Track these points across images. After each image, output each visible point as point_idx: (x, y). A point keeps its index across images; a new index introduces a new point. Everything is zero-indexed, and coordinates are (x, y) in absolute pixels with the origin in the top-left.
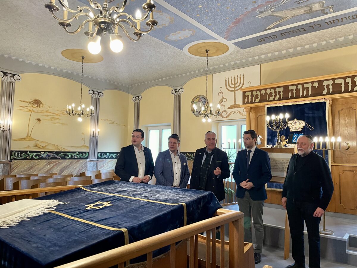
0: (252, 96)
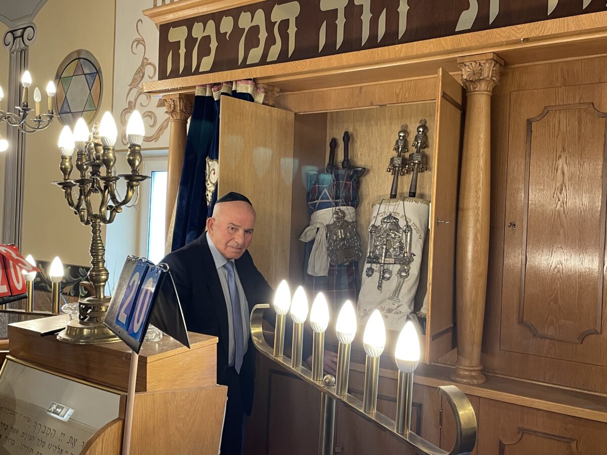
0: (190, 41)
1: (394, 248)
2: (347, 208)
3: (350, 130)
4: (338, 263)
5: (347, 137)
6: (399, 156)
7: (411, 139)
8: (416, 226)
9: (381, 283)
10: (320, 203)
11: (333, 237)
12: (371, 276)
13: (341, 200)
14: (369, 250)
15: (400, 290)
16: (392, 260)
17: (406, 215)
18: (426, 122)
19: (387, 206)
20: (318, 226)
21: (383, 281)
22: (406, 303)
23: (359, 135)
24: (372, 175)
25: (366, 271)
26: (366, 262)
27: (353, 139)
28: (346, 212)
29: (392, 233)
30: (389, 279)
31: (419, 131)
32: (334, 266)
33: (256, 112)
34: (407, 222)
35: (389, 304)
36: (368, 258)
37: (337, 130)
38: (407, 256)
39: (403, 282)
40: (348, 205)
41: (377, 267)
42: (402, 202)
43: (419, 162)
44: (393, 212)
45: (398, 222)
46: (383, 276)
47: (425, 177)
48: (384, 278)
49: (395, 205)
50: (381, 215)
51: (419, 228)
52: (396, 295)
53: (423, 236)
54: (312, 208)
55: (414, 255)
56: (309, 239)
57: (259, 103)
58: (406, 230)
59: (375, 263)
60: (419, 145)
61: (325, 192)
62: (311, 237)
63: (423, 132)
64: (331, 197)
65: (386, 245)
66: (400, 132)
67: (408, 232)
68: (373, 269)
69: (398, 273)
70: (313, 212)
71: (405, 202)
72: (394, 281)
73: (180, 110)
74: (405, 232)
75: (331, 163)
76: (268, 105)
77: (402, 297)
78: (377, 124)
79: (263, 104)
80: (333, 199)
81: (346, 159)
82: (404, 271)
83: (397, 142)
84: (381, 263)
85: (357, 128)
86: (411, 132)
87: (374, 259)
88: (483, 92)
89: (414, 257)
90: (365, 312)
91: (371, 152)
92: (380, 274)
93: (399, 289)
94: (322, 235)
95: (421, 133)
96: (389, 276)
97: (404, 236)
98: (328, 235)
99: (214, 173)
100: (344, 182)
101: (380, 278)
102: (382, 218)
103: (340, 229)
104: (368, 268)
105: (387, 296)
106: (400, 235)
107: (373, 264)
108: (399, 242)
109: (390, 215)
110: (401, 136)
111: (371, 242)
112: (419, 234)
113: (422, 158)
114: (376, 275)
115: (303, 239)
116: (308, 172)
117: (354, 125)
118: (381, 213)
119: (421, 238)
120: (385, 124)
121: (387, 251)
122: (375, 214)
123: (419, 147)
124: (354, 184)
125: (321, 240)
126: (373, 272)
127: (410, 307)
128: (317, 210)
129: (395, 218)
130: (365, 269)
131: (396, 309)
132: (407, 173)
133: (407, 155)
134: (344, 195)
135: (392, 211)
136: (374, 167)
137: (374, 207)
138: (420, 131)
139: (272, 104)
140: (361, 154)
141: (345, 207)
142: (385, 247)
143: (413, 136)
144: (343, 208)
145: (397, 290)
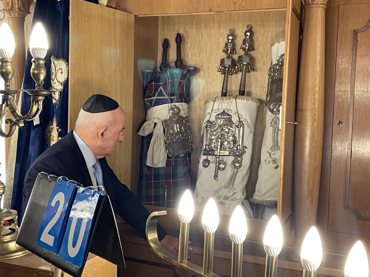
1: (228, 141)
2: (181, 104)
3: (182, 32)
4: (174, 155)
5: (179, 39)
6: (228, 57)
7: (239, 42)
8: (247, 122)
9: (217, 173)
10: (156, 99)
11: (170, 131)
12: (207, 166)
13: (176, 97)
14: (205, 143)
15: (235, 179)
16: (227, 153)
17: (238, 112)
18: (252, 27)
19: (221, 103)
20: (155, 121)
21: (219, 171)
22: (241, 191)
23: (190, 38)
24: (202, 74)
25: (203, 162)
26: (202, 154)
27: (184, 41)
28: (181, 108)
29: (226, 128)
30: (224, 169)
31: (246, 36)
32: (171, 158)
33: (102, 14)
34: (239, 118)
35: (225, 192)
36: (204, 150)
37: (168, 31)
38: (240, 149)
39: (237, 172)
40: (182, 102)
41: (212, 159)
42: (234, 100)
43: (248, 63)
44: (227, 109)
45: (231, 118)
46: (218, 167)
47: (252, 76)
48: (219, 168)
49: (228, 103)
50: (214, 111)
51: (250, 124)
52: (232, 184)
53: (253, 130)
54: (149, 104)
55: (246, 148)
56: (146, 134)
57: (103, 5)
58: (238, 125)
59: (210, 155)
60: (247, 48)
61: (161, 89)
62: (149, 131)
63: (250, 36)
64: (166, 94)
65: (220, 138)
66: (229, 36)
67: (240, 127)
68: (209, 161)
69: (232, 164)
70: (150, 108)
71: (237, 100)
72: (229, 171)
73: (18, 8)
74: (238, 127)
75: (164, 62)
76: (111, 7)
77: (237, 186)
78: (206, 27)
79: (107, 6)
80: (168, 96)
81: (179, 59)
82: (238, 162)
83: (226, 45)
84: (217, 155)
85: (187, 30)
86: (238, 35)
87: (210, 151)
88: (320, 5)
89: (246, 150)
90: (203, 199)
91: (201, 54)
92: (216, 165)
93: (233, 179)
94: (159, 130)
95: (248, 37)
96: (223, 167)
97: (237, 131)
98: (166, 129)
99: (62, 72)
100: (179, 80)
101: (216, 168)
102: (215, 114)
103: (176, 124)
104: (204, 160)
105: (223, 185)
106: (234, 130)
107: (209, 156)
108: (233, 136)
109: (224, 111)
110: (230, 39)
111: (207, 136)
112: (250, 129)
113: (250, 60)
114: (212, 166)
115: (141, 133)
116: (144, 70)
117: (185, 28)
118: (214, 110)
119: (251, 133)
120: (214, 27)
121: (222, 144)
122: (209, 110)
123: (246, 50)
124: (187, 82)
125: (158, 134)
126: (209, 164)
127: (243, 194)
128: (153, 106)
129: (229, 115)
130: (201, 161)
131: (232, 196)
132: (236, 73)
133: (236, 57)
134: (179, 92)
135: (225, 108)
136: (204, 66)
137: (208, 104)
138: (248, 35)
139: (114, 7)
140: (192, 55)
141: (180, 103)
142: (220, 140)
143: (240, 39)
144: (177, 104)
145: (232, 179)
